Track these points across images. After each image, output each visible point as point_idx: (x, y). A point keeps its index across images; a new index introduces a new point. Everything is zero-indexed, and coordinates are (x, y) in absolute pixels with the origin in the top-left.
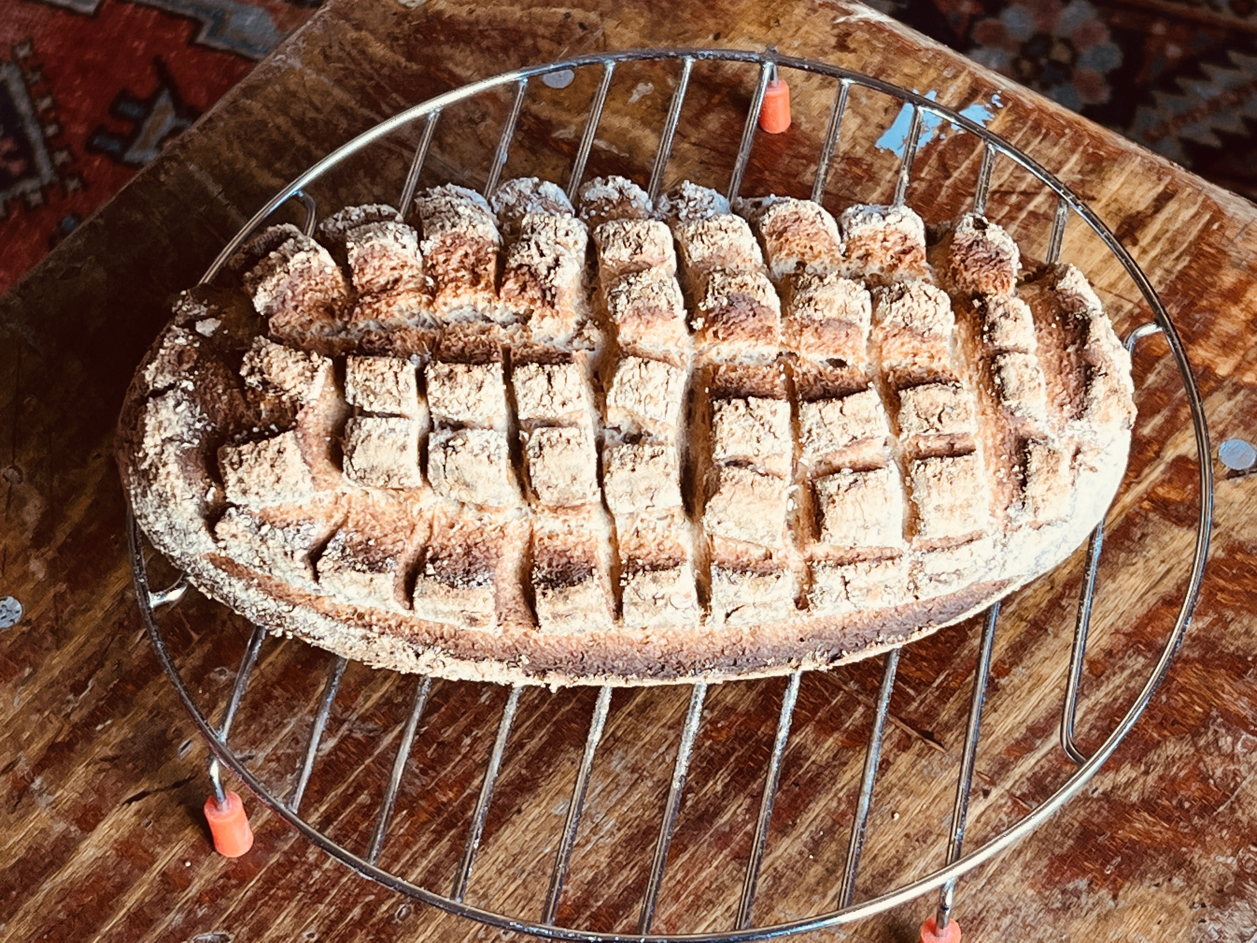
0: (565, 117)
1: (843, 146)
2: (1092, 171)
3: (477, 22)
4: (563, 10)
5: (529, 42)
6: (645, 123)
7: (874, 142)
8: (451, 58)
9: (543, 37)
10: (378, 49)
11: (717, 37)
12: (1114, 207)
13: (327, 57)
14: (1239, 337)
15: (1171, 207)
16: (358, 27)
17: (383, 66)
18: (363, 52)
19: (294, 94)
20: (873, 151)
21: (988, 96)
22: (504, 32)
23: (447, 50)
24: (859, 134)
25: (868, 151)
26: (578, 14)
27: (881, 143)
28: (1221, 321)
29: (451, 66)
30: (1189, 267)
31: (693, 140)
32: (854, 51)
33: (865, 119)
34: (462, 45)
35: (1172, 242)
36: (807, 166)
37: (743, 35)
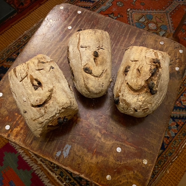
0: (115, 142)
1: (76, 144)
2: (41, 147)
3: (134, 158)
4: (122, 163)
5: (125, 156)
6: (104, 143)
7: (72, 146)
8: (135, 150)
9: (123, 157)
10: (146, 149)
11: (98, 162)
12: (37, 141)
13: (153, 146)
14: (21, 122)
15: (30, 142)
16: (150, 153)
17: (144, 146)
18: (148, 148)
19: (155, 139)
20: (72, 145)
21: (56, 159)
22: (129, 157)
23: (136, 151)
24: (74, 147)
25: (72, 144)
26: (120, 163)
27: (70, 146)
28: (23, 124)
29: (135, 148)
30: (27, 132)
31: (97, 141)
32: (77, 164)
33: (73, 151)
34: (134, 153)
35: (30, 136)
36: (80, 140)
37: (94, 164)
